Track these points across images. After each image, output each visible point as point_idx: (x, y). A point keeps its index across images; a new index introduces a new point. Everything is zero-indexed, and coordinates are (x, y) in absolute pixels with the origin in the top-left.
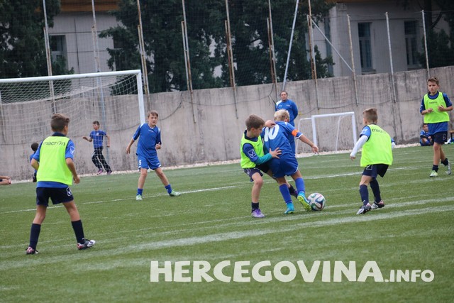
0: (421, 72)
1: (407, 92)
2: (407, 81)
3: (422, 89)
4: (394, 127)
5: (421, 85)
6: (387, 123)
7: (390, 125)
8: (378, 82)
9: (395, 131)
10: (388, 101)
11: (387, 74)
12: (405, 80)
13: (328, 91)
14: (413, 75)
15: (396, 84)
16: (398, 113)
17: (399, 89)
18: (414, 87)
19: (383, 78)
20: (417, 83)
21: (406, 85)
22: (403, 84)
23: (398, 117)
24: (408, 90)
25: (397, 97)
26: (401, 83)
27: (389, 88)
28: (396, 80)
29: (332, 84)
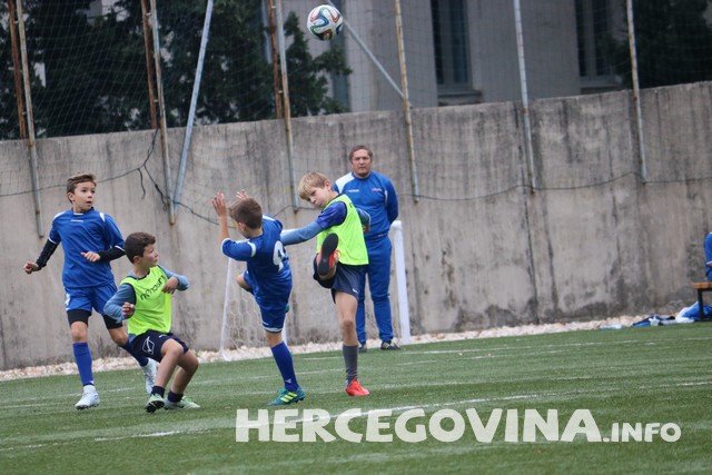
0: (615, 101)
1: (570, 161)
2: (572, 128)
3: (616, 152)
4: (531, 270)
5: (615, 141)
6: (510, 256)
7: (516, 262)
8: (480, 131)
9: (533, 281)
10: (512, 189)
11: (509, 105)
12: (565, 124)
13: (325, 156)
14: (591, 108)
15: (536, 138)
16: (541, 224)
17: (546, 152)
18: (591, 145)
19: (497, 116)
20: (603, 133)
21: (567, 138)
22: (559, 138)
23: (542, 237)
24: (573, 155)
25: (539, 177)
26: (551, 134)
27: (515, 149)
28: (535, 125)
29: (337, 134)
